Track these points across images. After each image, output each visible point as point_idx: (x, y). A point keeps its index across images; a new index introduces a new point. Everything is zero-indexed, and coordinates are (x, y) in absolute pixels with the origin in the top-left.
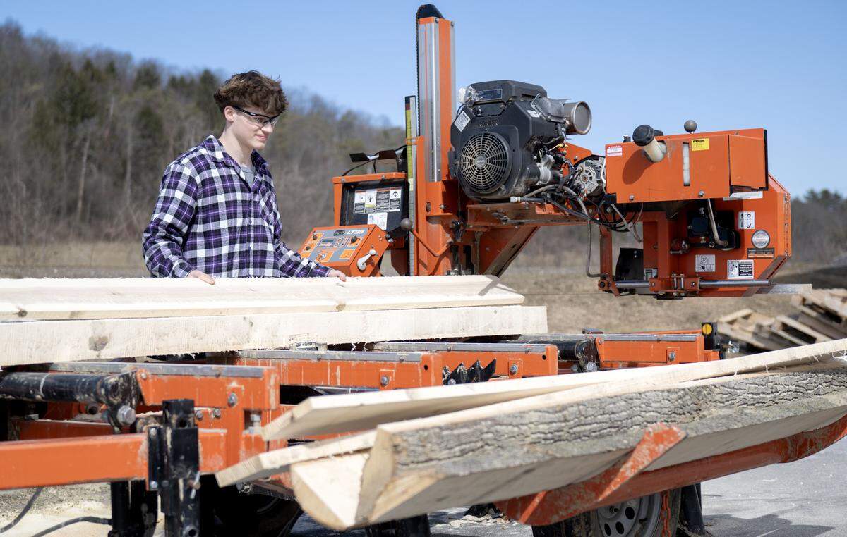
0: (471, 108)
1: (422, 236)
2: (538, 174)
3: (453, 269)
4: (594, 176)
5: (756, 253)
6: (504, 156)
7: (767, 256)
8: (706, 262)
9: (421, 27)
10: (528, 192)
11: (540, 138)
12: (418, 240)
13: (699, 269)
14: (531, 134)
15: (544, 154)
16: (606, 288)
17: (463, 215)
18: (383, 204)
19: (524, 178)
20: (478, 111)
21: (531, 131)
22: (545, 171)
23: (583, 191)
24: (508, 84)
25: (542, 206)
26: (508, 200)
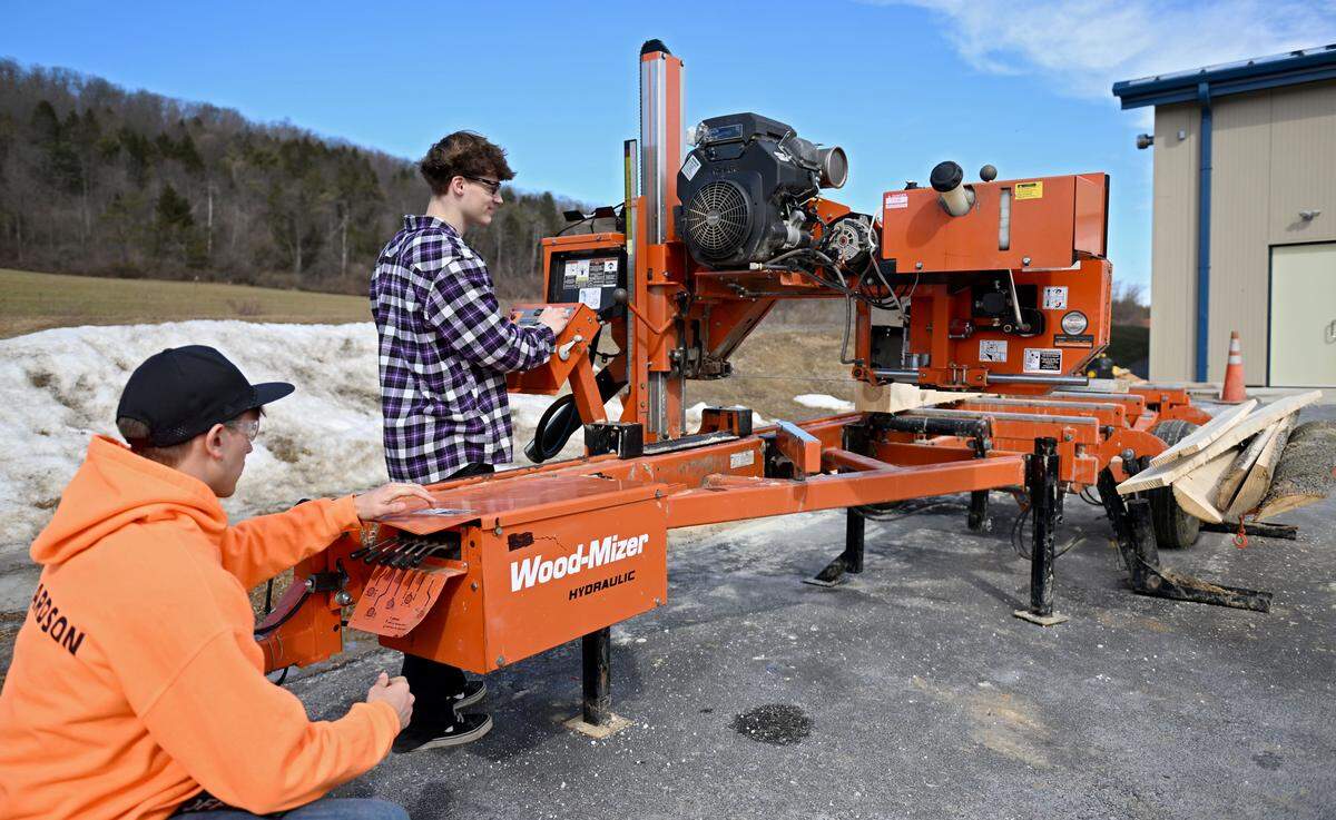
0: (704, 151)
1: (642, 310)
2: (785, 235)
3: (678, 347)
4: (855, 237)
5: (1066, 341)
6: (744, 209)
7: (1081, 345)
8: (994, 350)
9: (646, 64)
10: (772, 258)
11: (790, 188)
12: (637, 315)
13: (983, 358)
14: (778, 182)
15: (792, 210)
16: (862, 377)
17: (690, 285)
18: (596, 277)
19: (767, 239)
20: (712, 155)
21: (778, 178)
22: (794, 232)
23: (840, 257)
24: (751, 118)
25: (788, 275)
26: (747, 267)
